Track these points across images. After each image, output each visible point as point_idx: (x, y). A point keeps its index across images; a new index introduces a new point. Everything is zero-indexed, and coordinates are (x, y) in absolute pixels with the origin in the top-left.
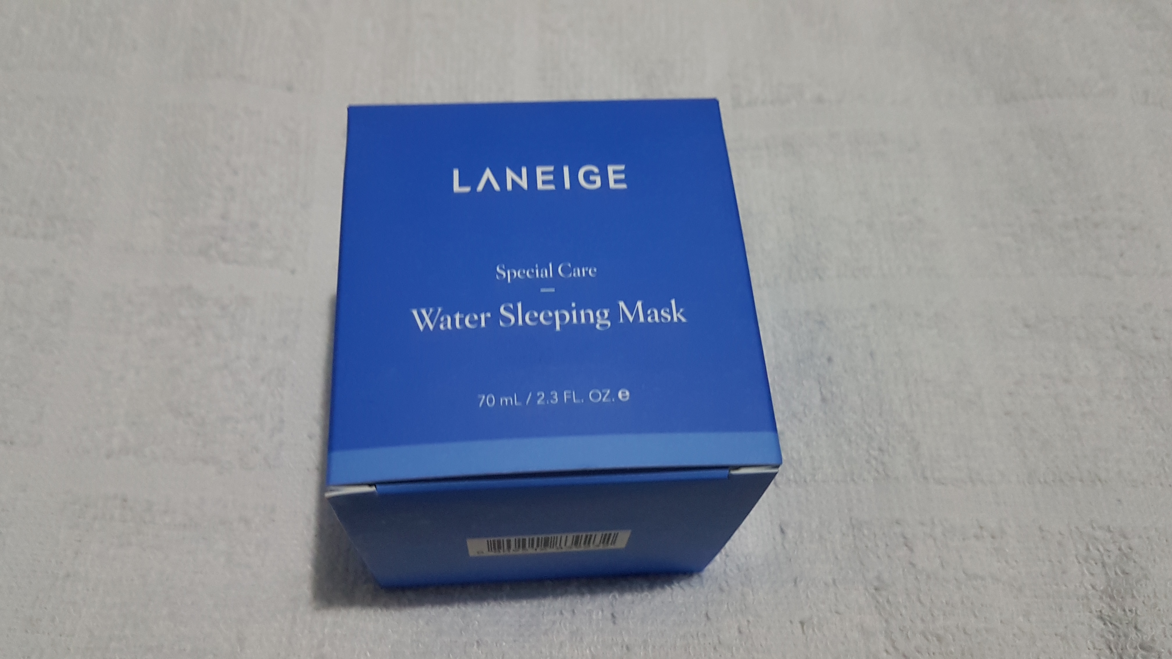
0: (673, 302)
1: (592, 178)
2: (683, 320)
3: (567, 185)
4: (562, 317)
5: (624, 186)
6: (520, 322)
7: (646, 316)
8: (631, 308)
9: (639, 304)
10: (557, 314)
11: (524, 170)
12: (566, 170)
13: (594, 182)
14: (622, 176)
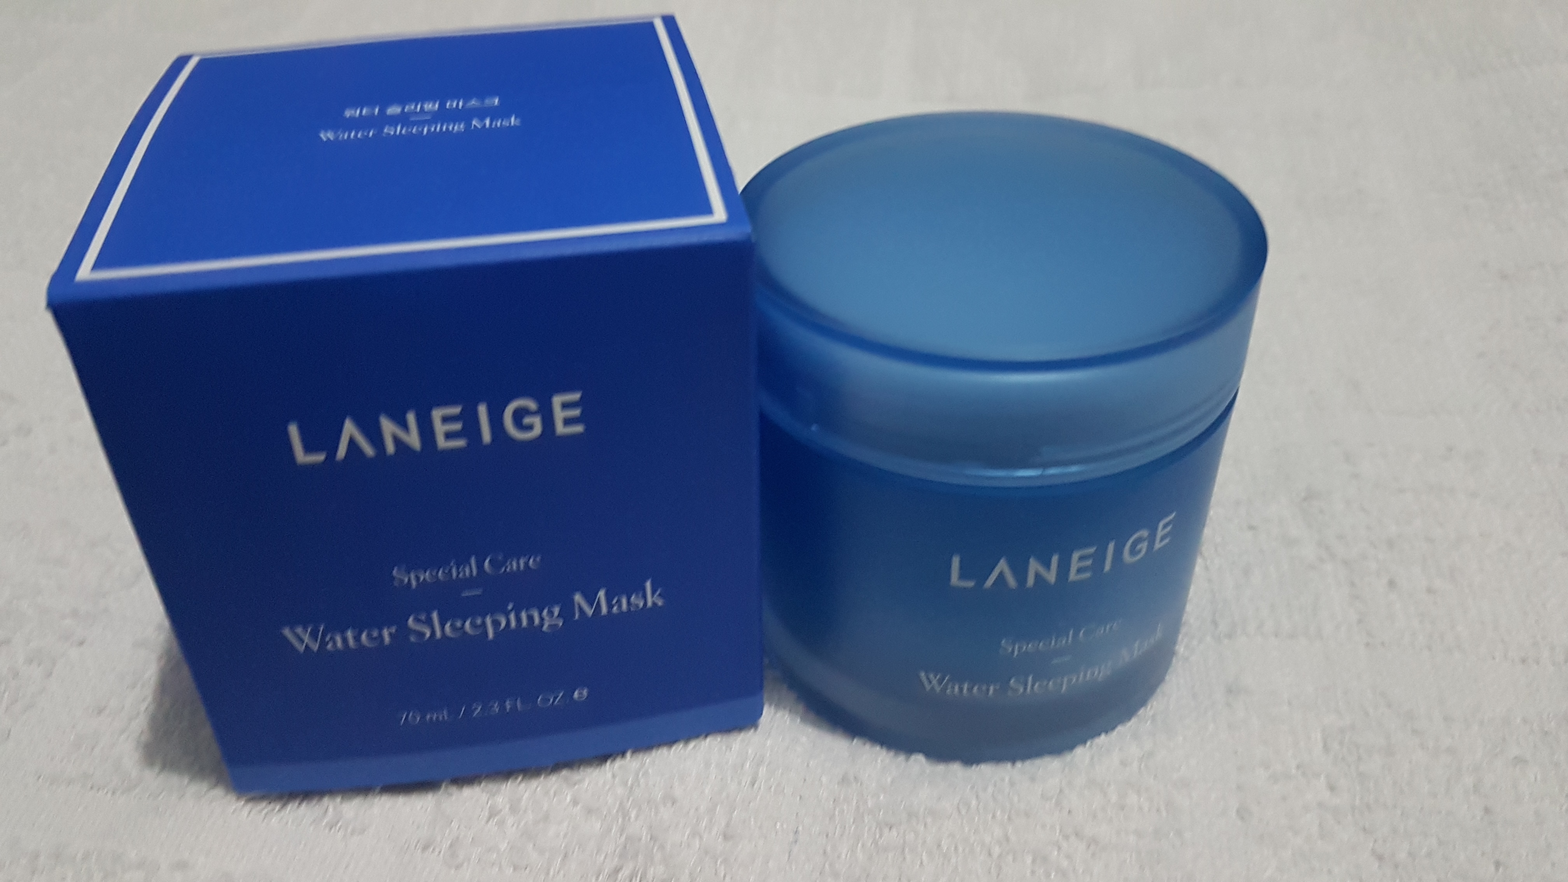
0: (648, 585)
1: (527, 420)
2: (660, 603)
3: (487, 436)
4: (496, 624)
5: (579, 429)
6: (438, 634)
7: (610, 606)
8: (591, 599)
9: (602, 594)
10: (488, 621)
11: (411, 418)
12: (482, 410)
13: (530, 427)
14: (576, 412)
